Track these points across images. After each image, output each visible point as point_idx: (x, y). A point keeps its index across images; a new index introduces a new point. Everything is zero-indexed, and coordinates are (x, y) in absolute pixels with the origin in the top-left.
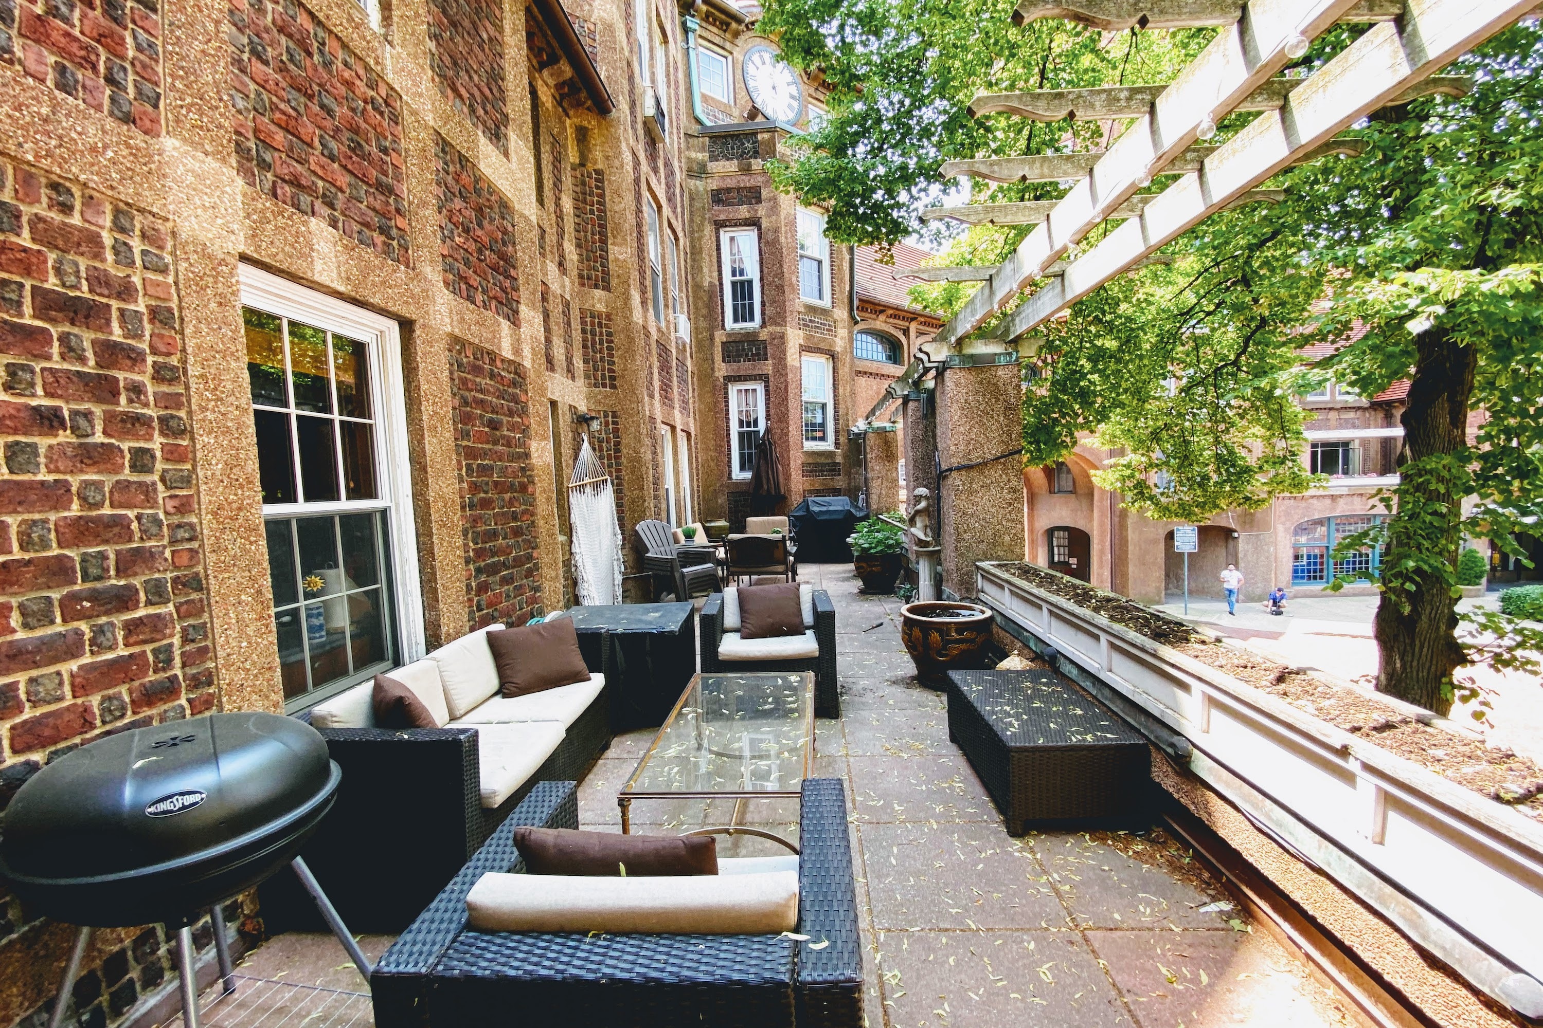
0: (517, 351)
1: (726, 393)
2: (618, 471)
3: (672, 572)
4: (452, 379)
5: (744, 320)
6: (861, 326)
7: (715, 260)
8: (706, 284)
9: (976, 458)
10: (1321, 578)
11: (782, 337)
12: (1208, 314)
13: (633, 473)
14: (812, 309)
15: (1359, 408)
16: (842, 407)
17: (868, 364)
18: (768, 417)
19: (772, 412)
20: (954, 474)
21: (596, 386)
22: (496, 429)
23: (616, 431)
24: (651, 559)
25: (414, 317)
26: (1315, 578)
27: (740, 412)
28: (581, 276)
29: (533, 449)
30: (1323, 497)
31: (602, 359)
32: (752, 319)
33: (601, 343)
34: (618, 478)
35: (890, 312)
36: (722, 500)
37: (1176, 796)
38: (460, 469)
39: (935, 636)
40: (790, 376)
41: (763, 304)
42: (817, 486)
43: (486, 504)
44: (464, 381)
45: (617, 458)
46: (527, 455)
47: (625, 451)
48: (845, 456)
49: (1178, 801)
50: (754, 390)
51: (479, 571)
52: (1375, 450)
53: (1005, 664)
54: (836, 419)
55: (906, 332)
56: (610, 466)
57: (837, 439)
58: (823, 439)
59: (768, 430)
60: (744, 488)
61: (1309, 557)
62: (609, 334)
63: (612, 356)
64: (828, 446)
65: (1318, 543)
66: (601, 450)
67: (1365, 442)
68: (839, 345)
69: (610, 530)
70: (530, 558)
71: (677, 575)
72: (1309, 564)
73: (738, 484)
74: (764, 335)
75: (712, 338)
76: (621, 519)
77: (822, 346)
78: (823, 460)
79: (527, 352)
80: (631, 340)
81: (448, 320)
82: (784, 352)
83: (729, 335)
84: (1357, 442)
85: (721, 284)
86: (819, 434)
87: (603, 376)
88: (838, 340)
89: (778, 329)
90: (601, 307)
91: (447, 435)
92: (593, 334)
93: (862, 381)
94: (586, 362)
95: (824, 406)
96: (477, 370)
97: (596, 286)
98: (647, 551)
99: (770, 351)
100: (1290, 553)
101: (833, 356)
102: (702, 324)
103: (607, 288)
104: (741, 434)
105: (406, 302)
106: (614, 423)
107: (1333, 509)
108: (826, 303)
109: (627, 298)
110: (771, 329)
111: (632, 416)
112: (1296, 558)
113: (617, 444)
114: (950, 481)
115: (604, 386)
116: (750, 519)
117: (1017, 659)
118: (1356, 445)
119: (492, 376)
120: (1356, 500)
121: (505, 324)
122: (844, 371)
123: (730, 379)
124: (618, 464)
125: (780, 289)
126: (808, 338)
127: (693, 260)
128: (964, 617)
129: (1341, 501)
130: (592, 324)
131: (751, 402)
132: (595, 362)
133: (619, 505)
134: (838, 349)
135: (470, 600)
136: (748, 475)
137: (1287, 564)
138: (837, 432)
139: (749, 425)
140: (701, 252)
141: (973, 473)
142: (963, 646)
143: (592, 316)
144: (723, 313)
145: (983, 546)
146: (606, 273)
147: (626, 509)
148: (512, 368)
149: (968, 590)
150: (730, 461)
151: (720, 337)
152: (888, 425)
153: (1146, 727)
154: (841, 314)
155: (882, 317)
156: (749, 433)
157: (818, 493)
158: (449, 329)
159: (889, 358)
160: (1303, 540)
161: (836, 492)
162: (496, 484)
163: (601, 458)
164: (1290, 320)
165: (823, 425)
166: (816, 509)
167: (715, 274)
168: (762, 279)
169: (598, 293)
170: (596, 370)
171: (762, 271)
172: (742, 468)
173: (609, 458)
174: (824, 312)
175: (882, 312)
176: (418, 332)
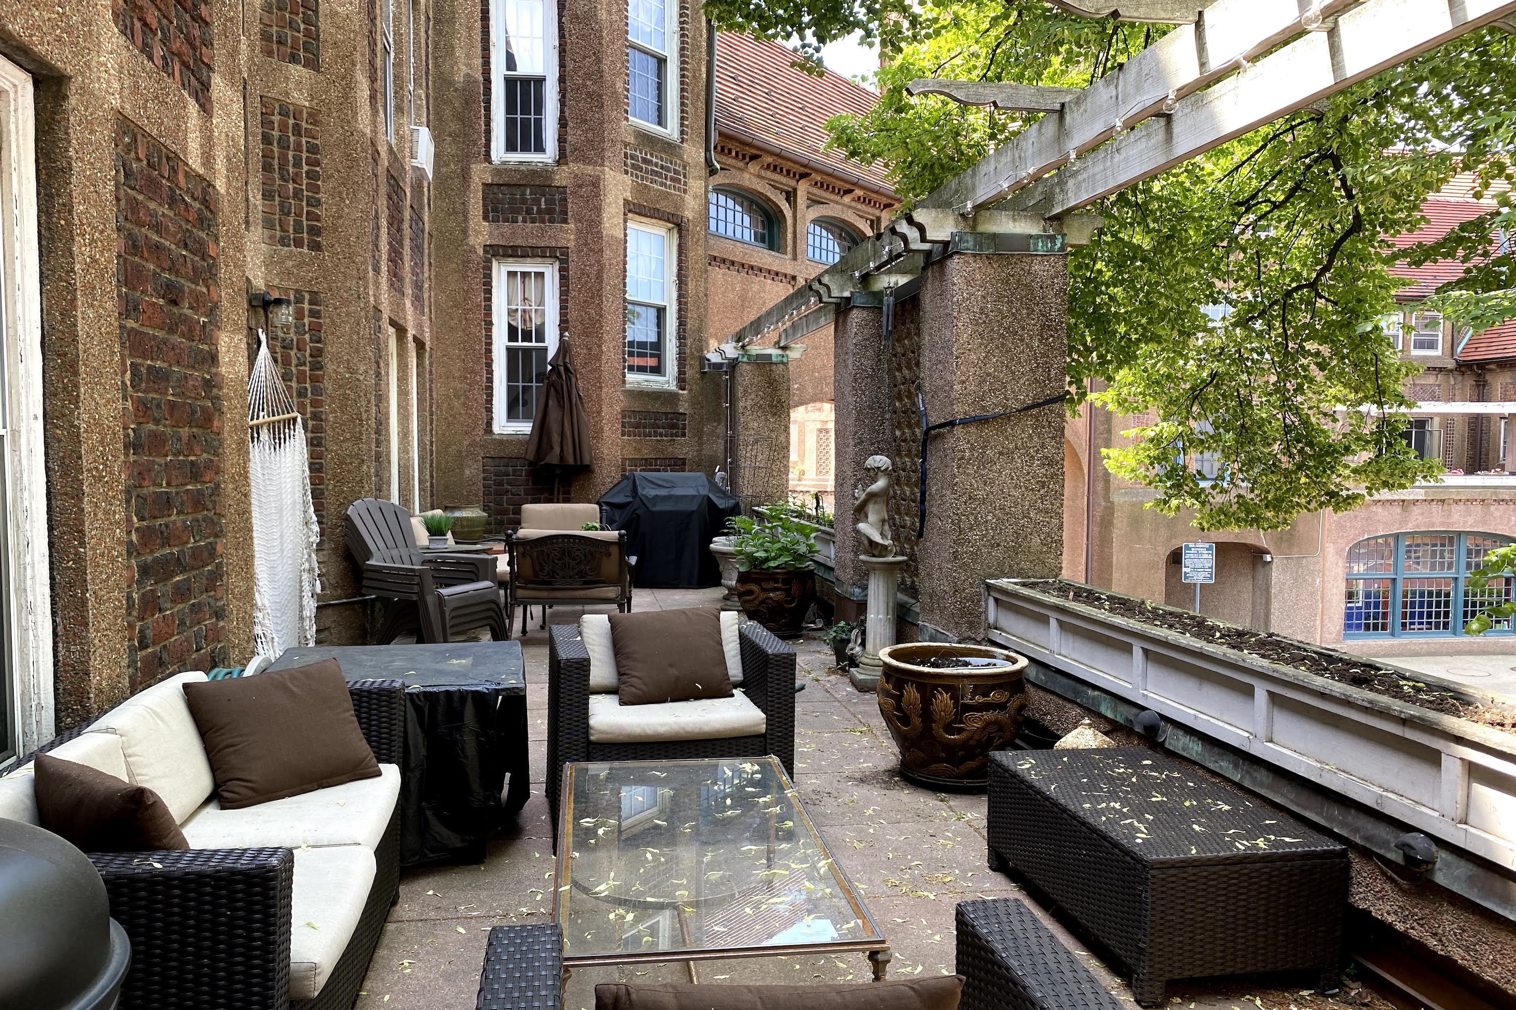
0: (208, 159)
1: (488, 278)
2: (315, 404)
3: (421, 594)
4: (118, 199)
5: (525, 149)
6: (719, 179)
7: (478, 36)
8: (459, 78)
9: (993, 404)
10: (1384, 627)
11: (596, 183)
12: (1276, 206)
13: (343, 408)
14: (646, 140)
15: (1441, 370)
16: (692, 315)
17: (729, 245)
18: (564, 325)
19: (573, 315)
20: (958, 431)
21: (283, 242)
22: (174, 303)
23: (316, 329)
24: (377, 570)
25: (69, 70)
26: (1376, 627)
27: (512, 313)
28: (266, 37)
29: (222, 348)
30: (1391, 502)
31: (297, 194)
32: (540, 148)
33: (297, 164)
34: (316, 416)
35: (769, 159)
36: (472, 471)
37: (1400, 927)
38: (124, 373)
39: (943, 699)
40: (607, 253)
41: (563, 123)
42: (647, 453)
43: (156, 443)
44: (134, 205)
45: (315, 380)
46: (213, 358)
47: (330, 367)
48: (694, 402)
49: (1404, 936)
50: (541, 275)
51: (145, 571)
52: (1460, 433)
53: (1070, 741)
54: (681, 337)
55: (791, 196)
56: (302, 394)
57: (681, 372)
58: (657, 370)
59: (564, 348)
60: (515, 451)
61: (1368, 595)
62: (313, 149)
63: (316, 189)
64: (667, 381)
65: (1381, 574)
66: (286, 362)
67: (1447, 420)
68: (690, 209)
69: (299, 515)
70: (211, 551)
71: (430, 600)
72: (1367, 605)
73: (505, 441)
74: (562, 177)
75: (465, 176)
76: (318, 495)
77: (662, 205)
78: (658, 407)
79: (220, 164)
80: (352, 162)
81: (116, 85)
82: (598, 210)
83: (497, 172)
84: (1436, 420)
85: (488, 81)
86: (651, 362)
87: (298, 224)
88: (688, 198)
89: (589, 170)
90: (300, 98)
91: (109, 305)
92: (284, 145)
93: (718, 274)
94: (267, 195)
95: (661, 312)
96: (152, 187)
97: (294, 59)
98: (369, 554)
99: (572, 207)
100: (1342, 588)
101: (679, 225)
102: (450, 149)
103: (313, 64)
104: (512, 353)
105: (59, 39)
106: (314, 314)
107: (1404, 522)
108: (671, 131)
109: (349, 88)
110: (574, 167)
111: (346, 303)
112: (1350, 596)
113: (317, 353)
114: (950, 442)
115: (299, 243)
116: (528, 507)
117: (1089, 732)
118: (1435, 425)
119: (173, 201)
120: (1435, 508)
121: (193, 107)
122: (696, 254)
123: (498, 252)
124: (317, 391)
125: (596, 99)
126: (641, 189)
127: (438, 33)
128: (977, 667)
129: (1416, 510)
130: (283, 127)
131: (532, 294)
132: (284, 198)
133: (316, 468)
134: (689, 214)
135: (131, 626)
136: (525, 428)
137: (1338, 607)
138: (682, 360)
139: (527, 336)
140: (452, 21)
141: (987, 432)
142: (989, 716)
143: (284, 113)
144: (488, 132)
145: (998, 553)
146: (313, 37)
147: (327, 475)
148: (198, 193)
149: (972, 626)
150: (489, 401)
151: (480, 174)
152: (774, 352)
153: (1342, 824)
154: (694, 153)
155: (754, 167)
156: (527, 351)
157: (648, 464)
158: (116, 102)
159: (759, 238)
160: (1359, 568)
161: (679, 464)
162: (173, 406)
163: (286, 378)
164: (1394, 223)
165: (657, 347)
166: (652, 492)
167: (478, 62)
168: (562, 80)
169: (297, 71)
170: (285, 212)
171: (562, 66)
172: (512, 414)
173: (301, 379)
174: (668, 147)
175: (754, 158)
176: (73, 101)
